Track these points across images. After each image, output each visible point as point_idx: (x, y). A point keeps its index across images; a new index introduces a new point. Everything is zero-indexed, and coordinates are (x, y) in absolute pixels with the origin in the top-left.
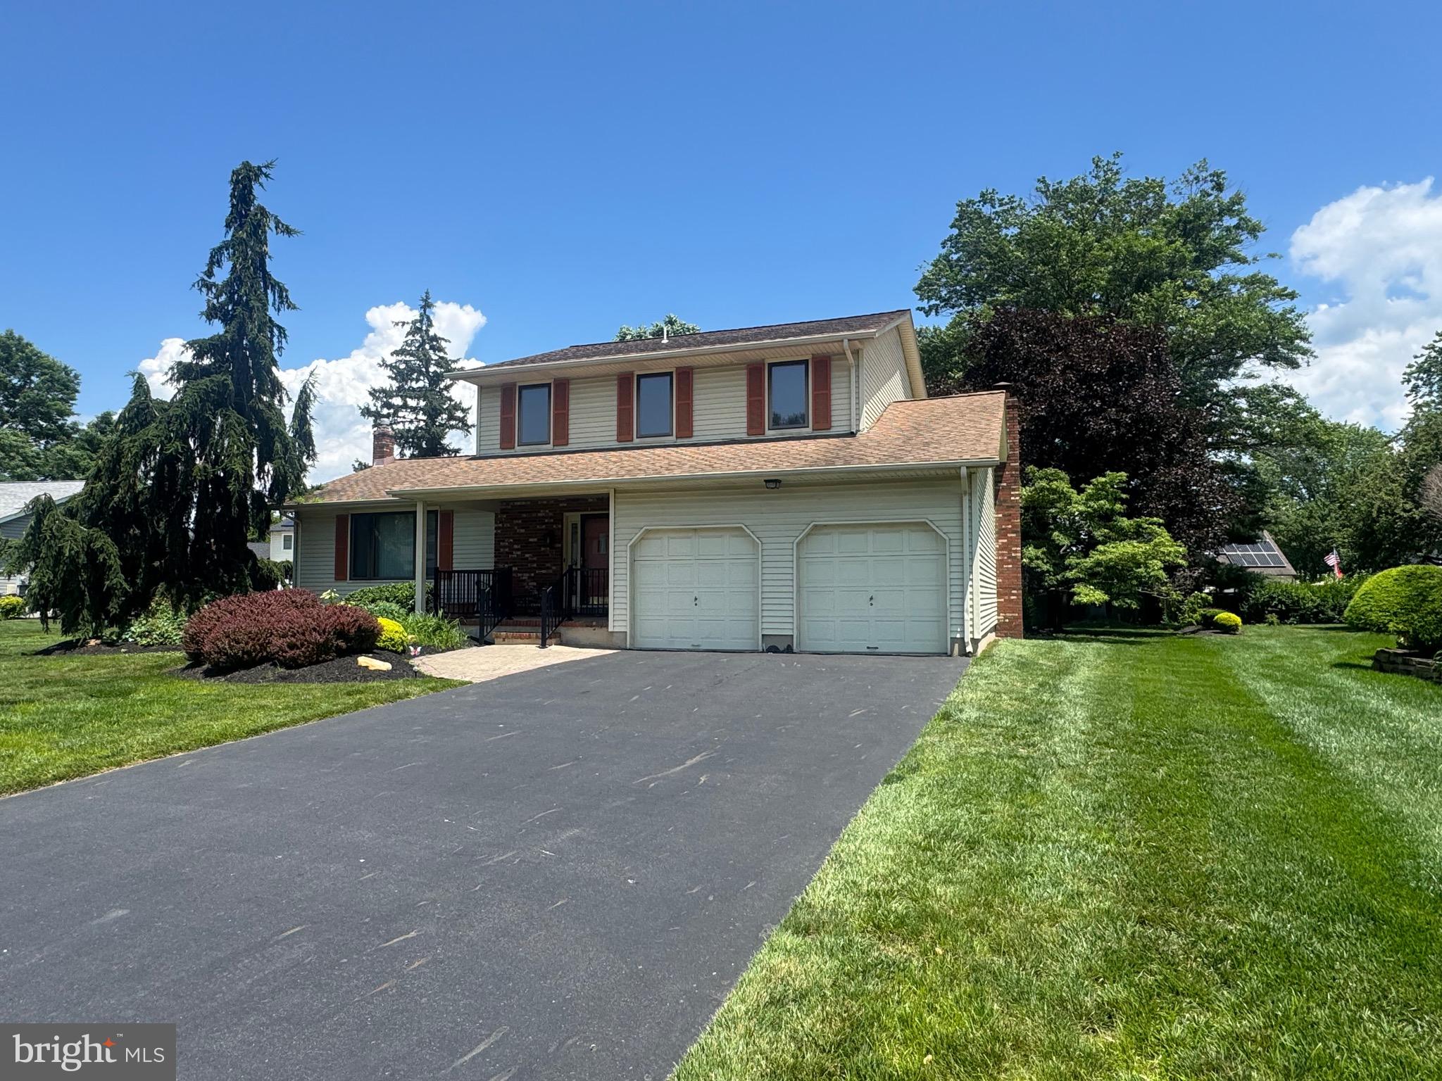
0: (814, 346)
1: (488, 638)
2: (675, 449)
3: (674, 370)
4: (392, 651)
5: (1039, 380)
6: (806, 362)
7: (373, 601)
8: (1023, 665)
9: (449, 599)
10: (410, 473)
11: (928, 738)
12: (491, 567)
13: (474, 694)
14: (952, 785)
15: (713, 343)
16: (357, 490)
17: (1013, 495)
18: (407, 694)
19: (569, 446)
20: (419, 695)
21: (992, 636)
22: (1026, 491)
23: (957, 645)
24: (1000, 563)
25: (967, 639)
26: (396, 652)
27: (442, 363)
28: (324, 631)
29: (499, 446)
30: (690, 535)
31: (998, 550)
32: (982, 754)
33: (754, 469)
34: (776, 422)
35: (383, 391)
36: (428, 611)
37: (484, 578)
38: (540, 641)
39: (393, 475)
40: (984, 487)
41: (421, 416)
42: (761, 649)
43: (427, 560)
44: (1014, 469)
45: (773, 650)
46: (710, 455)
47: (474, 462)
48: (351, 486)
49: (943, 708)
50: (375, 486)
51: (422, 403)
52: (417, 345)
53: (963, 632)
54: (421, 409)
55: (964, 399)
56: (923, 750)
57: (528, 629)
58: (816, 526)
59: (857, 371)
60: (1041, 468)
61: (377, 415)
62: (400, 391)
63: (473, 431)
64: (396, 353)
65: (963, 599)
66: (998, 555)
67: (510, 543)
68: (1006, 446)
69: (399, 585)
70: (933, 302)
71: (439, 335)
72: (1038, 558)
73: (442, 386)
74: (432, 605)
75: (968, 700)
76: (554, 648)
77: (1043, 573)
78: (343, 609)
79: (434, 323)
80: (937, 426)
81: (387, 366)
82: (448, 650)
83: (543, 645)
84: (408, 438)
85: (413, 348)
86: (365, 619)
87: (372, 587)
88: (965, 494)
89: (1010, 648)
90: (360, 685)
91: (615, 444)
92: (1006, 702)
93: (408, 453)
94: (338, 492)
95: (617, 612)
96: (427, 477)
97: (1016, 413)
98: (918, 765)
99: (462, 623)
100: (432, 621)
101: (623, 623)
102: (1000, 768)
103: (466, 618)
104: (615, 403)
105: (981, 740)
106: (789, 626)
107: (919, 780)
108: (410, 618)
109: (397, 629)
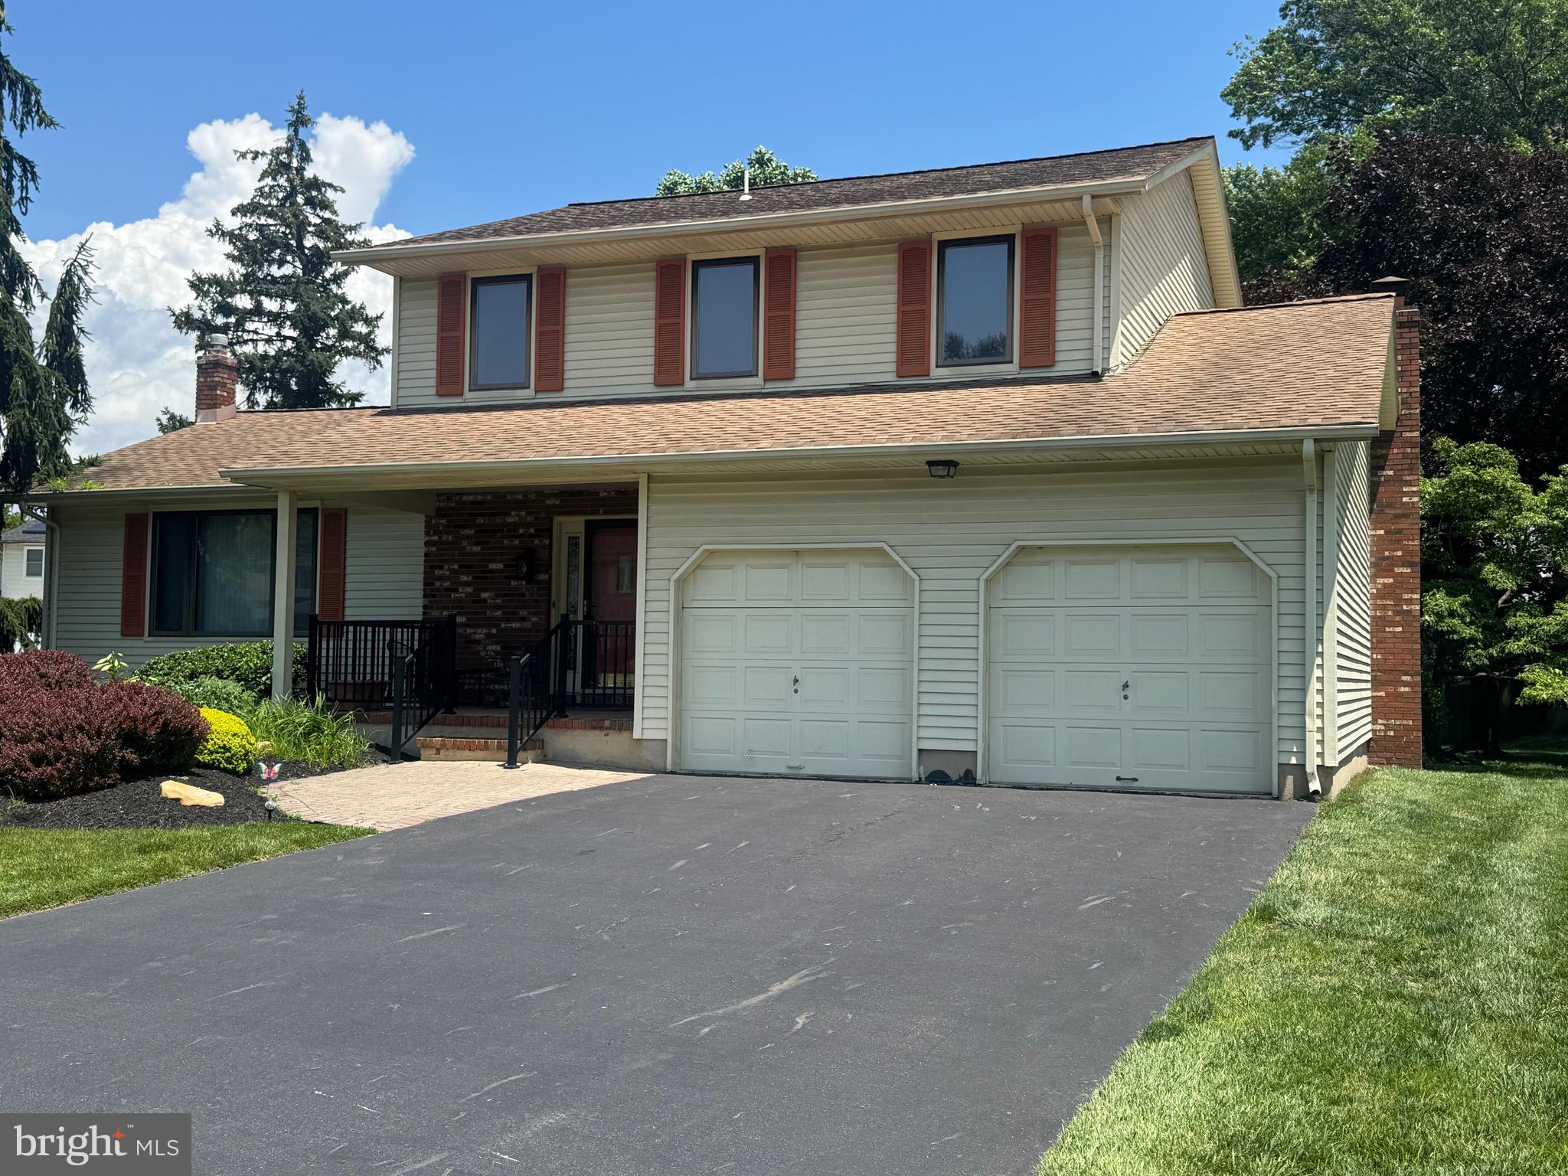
0: (1027, 209)
1: (407, 748)
2: (761, 401)
3: (760, 252)
4: (225, 770)
5: (1462, 273)
6: (1009, 239)
7: (192, 676)
8: (1419, 819)
9: (336, 673)
10: (267, 436)
11: (1230, 956)
12: (416, 614)
13: (380, 853)
14: (1275, 1047)
15: (836, 202)
16: (165, 467)
17: (1407, 494)
18: (252, 853)
19: (566, 393)
20: (273, 853)
21: (1361, 763)
22: (1431, 487)
23: (1290, 779)
24: (1378, 625)
25: (1311, 767)
26: (234, 772)
27: (330, 230)
28: (99, 734)
29: (433, 391)
30: (786, 561)
31: (1374, 597)
32: (1334, 989)
33: (908, 441)
34: (954, 351)
35: (216, 281)
36: (296, 696)
37: (403, 635)
38: (505, 755)
39: (235, 440)
40: (1348, 478)
41: (288, 331)
42: (915, 776)
43: (297, 600)
44: (1410, 442)
45: (939, 778)
46: (828, 413)
47: (385, 419)
48: (153, 460)
49: (1260, 899)
50: (199, 461)
51: (290, 307)
52: (281, 195)
53: (1302, 753)
54: (288, 317)
55: (1314, 308)
56: (1220, 978)
57: (484, 731)
58: (1023, 548)
59: (1108, 256)
60: (1462, 442)
61: (205, 327)
62: (250, 284)
63: (387, 360)
64: (241, 210)
65: (1304, 691)
66: (1376, 607)
67: (453, 571)
68: (1394, 401)
69: (243, 647)
70: (1261, 120)
71: (324, 177)
72: (1452, 614)
73: (328, 273)
74: (304, 685)
75: (1311, 884)
76: (531, 768)
77: (1463, 643)
78: (136, 690)
79: (313, 155)
80: (1260, 361)
81: (223, 234)
82: (333, 769)
83: (511, 763)
84: (263, 371)
85: (274, 202)
86: (178, 710)
87: (192, 649)
88: (1311, 491)
89: (1395, 786)
90: (164, 835)
91: (651, 391)
92: (1384, 891)
93: (262, 398)
94: (128, 470)
95: (648, 702)
96: (298, 445)
97: (1415, 336)
98: (1211, 1006)
99: (359, 720)
100: (304, 715)
101: (662, 724)
102: (1368, 1017)
103: (368, 709)
104: (652, 313)
105: (1335, 963)
106: (970, 734)
107: (1208, 1036)
108: (262, 710)
109: (236, 730)
